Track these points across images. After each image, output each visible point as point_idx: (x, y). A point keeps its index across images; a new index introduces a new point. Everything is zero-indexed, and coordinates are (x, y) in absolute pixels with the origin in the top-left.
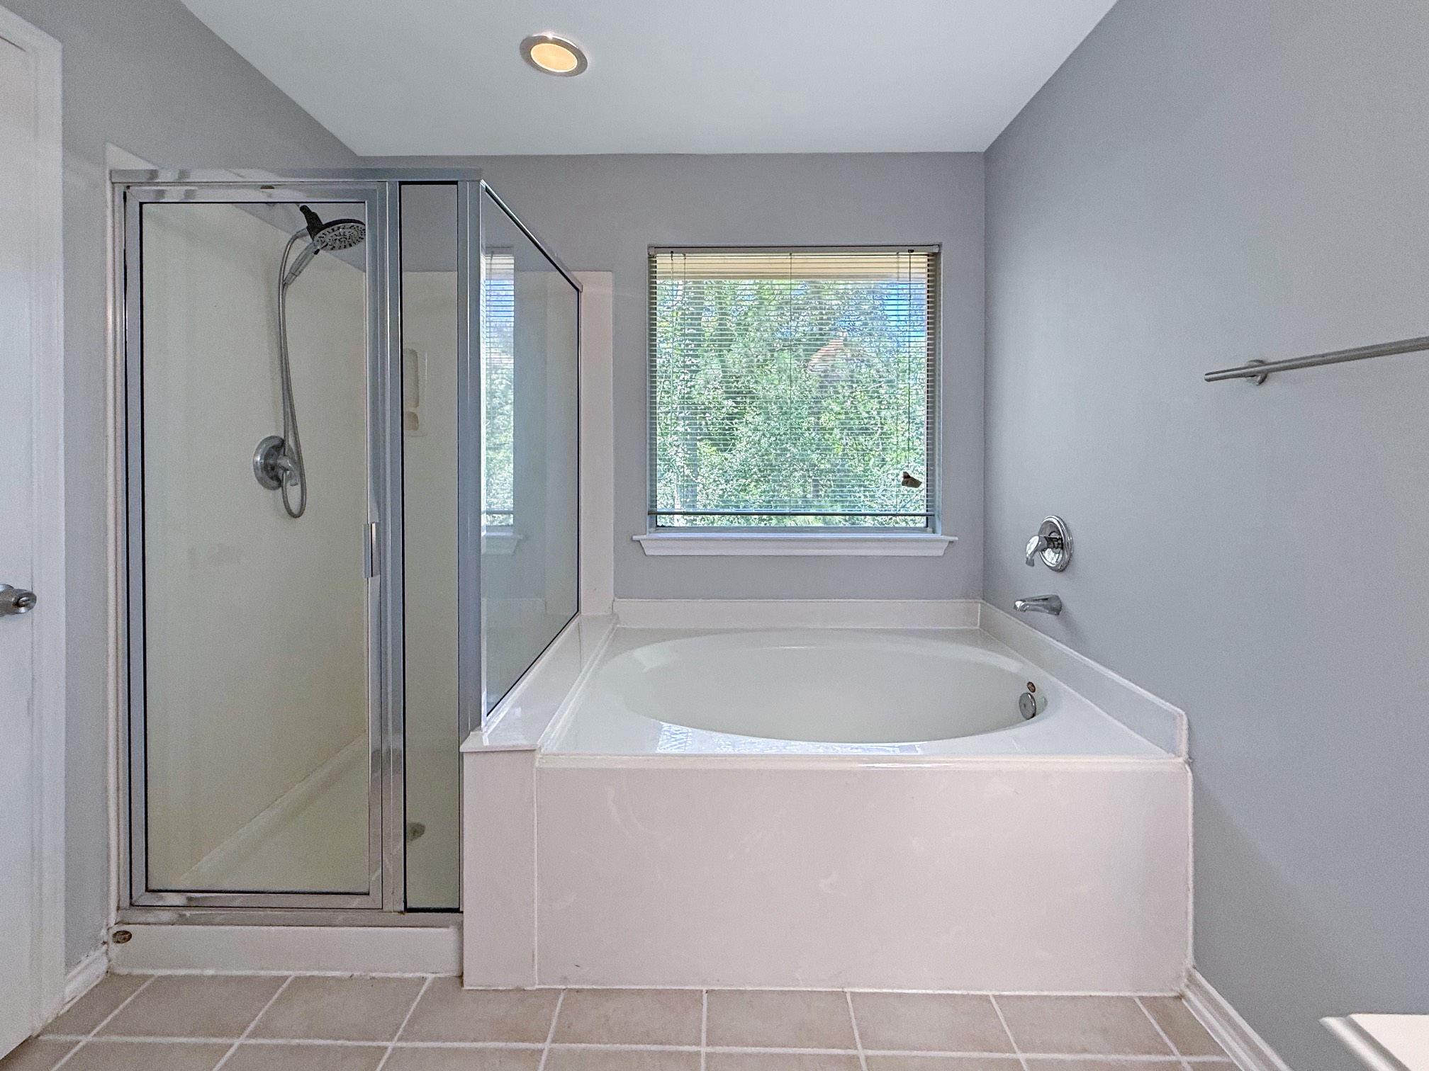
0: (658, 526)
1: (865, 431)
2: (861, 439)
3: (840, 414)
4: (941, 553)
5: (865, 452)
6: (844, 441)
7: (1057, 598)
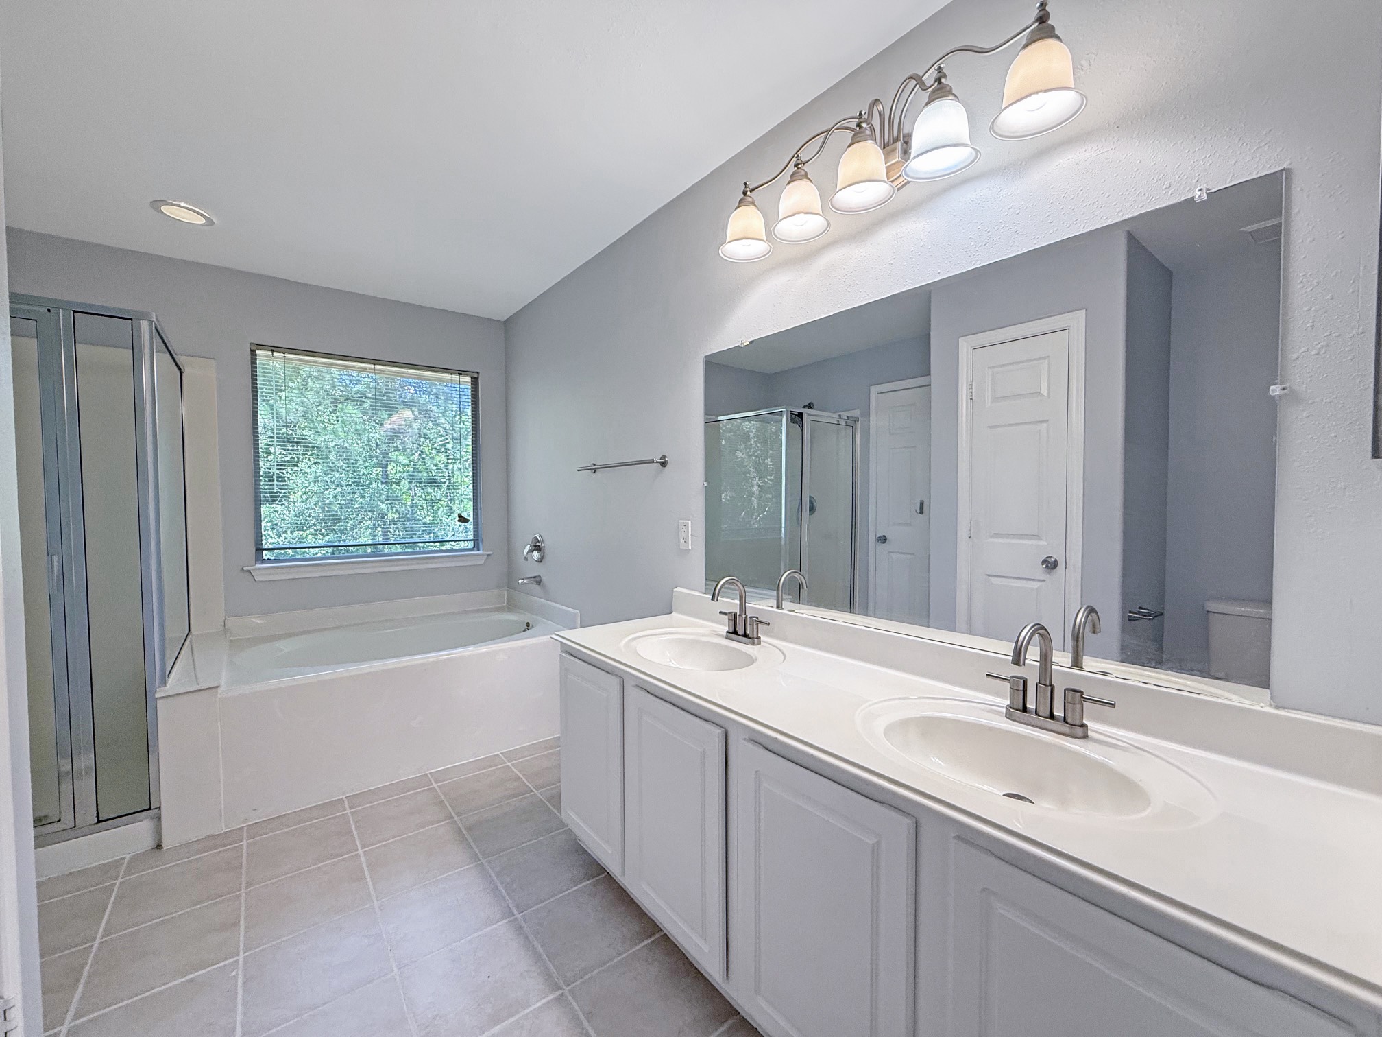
0: (264, 560)
1: (432, 482)
2: (429, 490)
3: (408, 465)
4: (482, 562)
5: (433, 503)
6: (412, 492)
7: (539, 576)
